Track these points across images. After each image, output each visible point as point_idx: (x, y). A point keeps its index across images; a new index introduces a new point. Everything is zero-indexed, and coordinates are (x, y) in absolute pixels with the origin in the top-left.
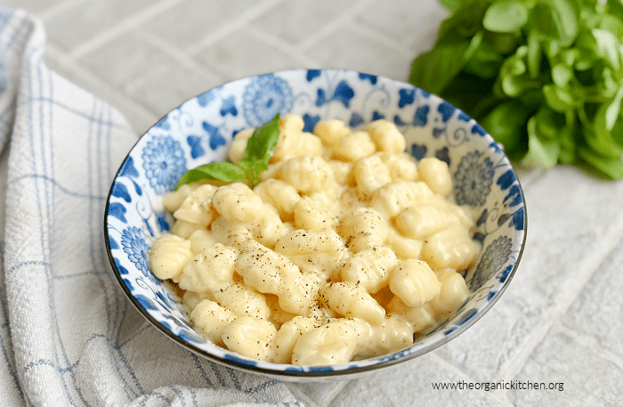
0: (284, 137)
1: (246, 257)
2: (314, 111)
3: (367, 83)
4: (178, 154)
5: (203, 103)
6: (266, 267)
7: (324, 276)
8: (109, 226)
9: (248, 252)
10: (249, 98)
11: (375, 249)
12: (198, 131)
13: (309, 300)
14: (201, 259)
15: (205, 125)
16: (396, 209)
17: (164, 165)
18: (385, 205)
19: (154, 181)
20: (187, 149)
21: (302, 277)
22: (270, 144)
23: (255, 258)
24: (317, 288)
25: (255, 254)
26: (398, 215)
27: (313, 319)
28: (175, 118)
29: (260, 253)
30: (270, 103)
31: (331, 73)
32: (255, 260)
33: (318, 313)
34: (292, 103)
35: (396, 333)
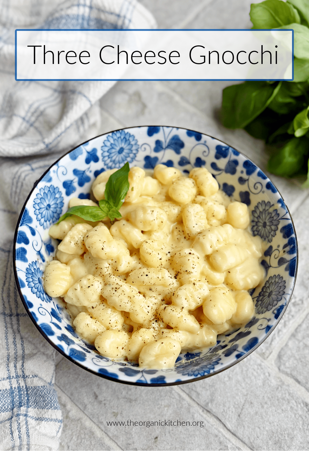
0: (132, 189)
1: (109, 288)
2: (153, 155)
3: (193, 139)
4: (57, 196)
5: (74, 158)
6: (122, 297)
7: (160, 298)
8: (17, 269)
9: (110, 285)
10: (106, 149)
11: (194, 284)
12: (71, 176)
13: (150, 316)
14: (79, 288)
15: (75, 172)
16: (209, 251)
17: (49, 206)
18: (202, 247)
19: (43, 220)
20: (63, 191)
21: (146, 300)
22: (123, 193)
23: (114, 290)
24: (155, 307)
25: (114, 286)
26: (211, 254)
27: (152, 329)
28: (54, 171)
29: (118, 286)
30: (121, 151)
31: (167, 130)
32: (114, 291)
33: (155, 325)
34: (137, 150)
35: (206, 338)
